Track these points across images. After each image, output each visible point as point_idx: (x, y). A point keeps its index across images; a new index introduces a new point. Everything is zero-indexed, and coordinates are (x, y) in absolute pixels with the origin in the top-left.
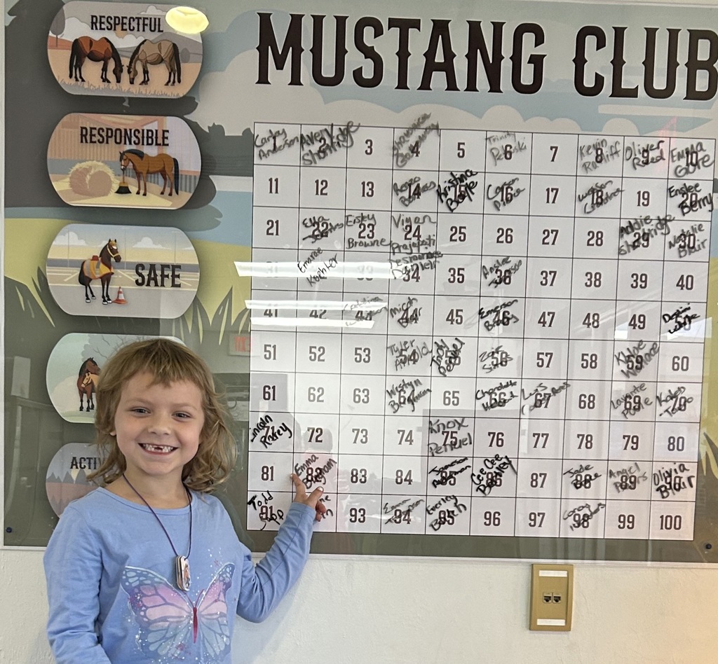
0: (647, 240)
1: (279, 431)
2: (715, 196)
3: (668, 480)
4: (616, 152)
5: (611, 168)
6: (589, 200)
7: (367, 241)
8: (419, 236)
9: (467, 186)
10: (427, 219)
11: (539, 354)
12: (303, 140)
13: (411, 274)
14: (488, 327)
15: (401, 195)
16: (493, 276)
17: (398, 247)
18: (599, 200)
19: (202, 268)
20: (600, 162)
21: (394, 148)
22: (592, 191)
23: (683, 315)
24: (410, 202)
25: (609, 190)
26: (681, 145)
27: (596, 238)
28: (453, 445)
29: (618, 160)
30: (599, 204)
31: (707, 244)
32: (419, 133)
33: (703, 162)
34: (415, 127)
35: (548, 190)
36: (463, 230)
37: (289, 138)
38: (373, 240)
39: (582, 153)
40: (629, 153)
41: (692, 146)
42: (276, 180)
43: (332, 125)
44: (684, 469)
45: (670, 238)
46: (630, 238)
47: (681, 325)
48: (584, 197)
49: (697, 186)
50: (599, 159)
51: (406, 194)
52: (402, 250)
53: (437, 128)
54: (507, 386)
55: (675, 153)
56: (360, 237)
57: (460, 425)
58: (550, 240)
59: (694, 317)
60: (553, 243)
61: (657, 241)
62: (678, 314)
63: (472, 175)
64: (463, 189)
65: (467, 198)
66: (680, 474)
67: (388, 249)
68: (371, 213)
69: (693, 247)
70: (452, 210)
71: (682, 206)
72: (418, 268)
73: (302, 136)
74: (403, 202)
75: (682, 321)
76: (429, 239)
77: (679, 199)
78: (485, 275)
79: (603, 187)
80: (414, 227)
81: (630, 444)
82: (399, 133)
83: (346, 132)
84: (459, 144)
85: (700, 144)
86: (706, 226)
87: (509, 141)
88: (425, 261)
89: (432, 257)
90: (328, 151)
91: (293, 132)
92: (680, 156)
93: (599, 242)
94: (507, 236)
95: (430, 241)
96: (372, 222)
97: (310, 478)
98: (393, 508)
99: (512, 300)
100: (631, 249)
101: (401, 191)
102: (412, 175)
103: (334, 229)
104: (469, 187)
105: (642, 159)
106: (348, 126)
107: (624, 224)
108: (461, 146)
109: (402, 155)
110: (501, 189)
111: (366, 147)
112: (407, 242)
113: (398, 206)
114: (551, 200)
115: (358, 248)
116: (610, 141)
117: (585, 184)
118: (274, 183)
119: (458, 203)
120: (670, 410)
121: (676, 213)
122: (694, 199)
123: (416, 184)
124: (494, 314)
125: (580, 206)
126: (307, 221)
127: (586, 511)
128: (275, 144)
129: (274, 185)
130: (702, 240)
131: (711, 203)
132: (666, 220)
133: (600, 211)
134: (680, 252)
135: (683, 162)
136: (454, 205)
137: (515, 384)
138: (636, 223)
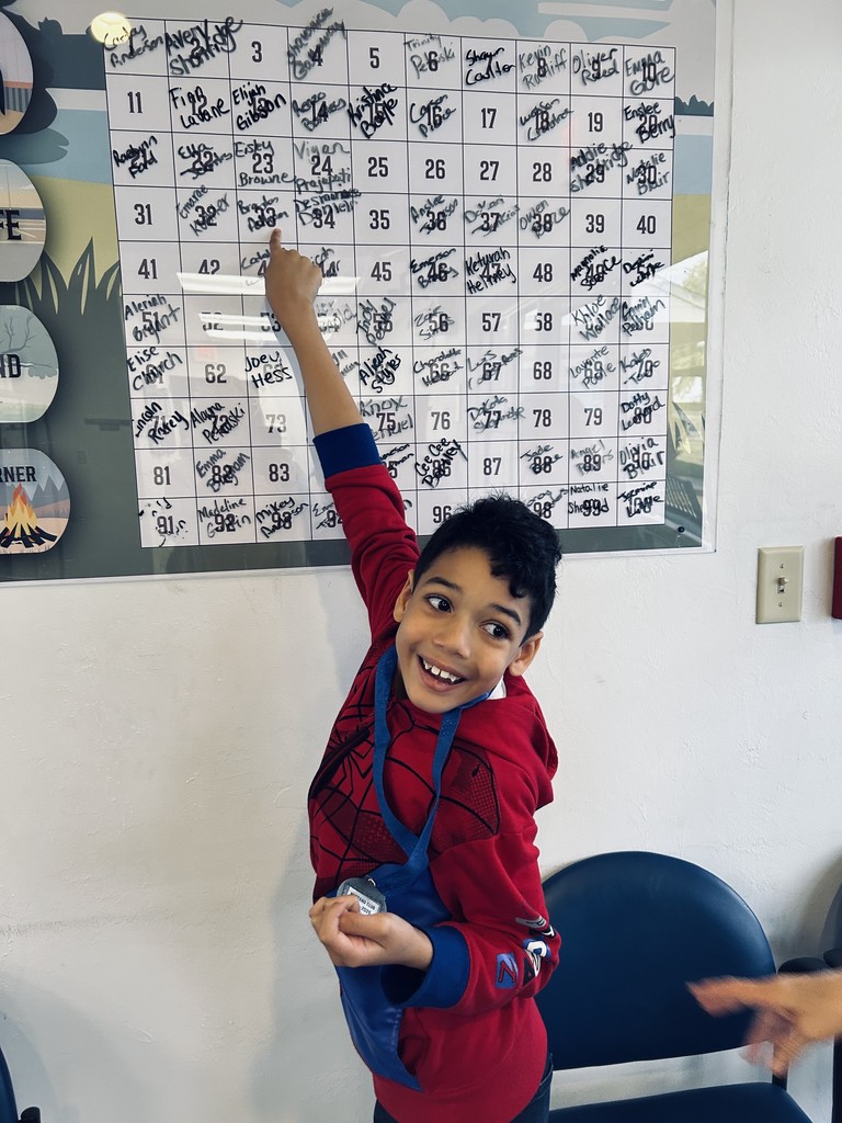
0: (602, 174)
1: (171, 422)
2: (677, 118)
3: (636, 458)
4: (562, 63)
5: (557, 83)
6: (532, 123)
7: (265, 176)
8: (330, 170)
9: (385, 105)
10: (338, 148)
11: (484, 315)
12: (170, 42)
13: (324, 218)
14: (422, 283)
15: (303, 115)
16: (425, 220)
17: (305, 183)
18: (545, 124)
19: (48, 213)
20: (544, 75)
21: (289, 54)
22: (536, 113)
23: (646, 264)
24: (315, 126)
25: (555, 111)
26: (637, 55)
27: (544, 172)
28: (391, 430)
29: (564, 73)
30: (545, 129)
31: (669, 178)
32: (318, 35)
33: (662, 77)
34: (315, 26)
35: (483, 111)
36: (384, 162)
37: (150, 39)
38: (271, 175)
39: (521, 63)
40: (577, 64)
41: (649, 56)
42: (138, 95)
43: (206, 22)
44: (653, 444)
45: (628, 171)
46: (583, 171)
47: (644, 276)
48: (526, 120)
49: (656, 106)
50: (543, 72)
51: (309, 115)
52: (310, 188)
53: (341, 27)
54: (449, 355)
55: (630, 65)
56: (255, 171)
57: (398, 405)
58: (489, 174)
59: (658, 266)
60: (494, 179)
61: (614, 174)
62: (640, 263)
63: (390, 90)
64: (380, 108)
65: (386, 121)
66: (648, 450)
67: (291, 186)
68: (266, 140)
69: (654, 182)
70: (368, 136)
71: (640, 131)
72: (331, 211)
73: (167, 35)
74: (306, 126)
75: (645, 271)
76: (343, 173)
77: (637, 122)
78: (415, 218)
79: (548, 107)
80: (323, 158)
81: (593, 419)
82: (296, 33)
83: (226, 31)
84: (372, 50)
85: (658, 54)
86: (668, 156)
87: (433, 46)
88: (339, 202)
89: (348, 197)
90: (203, 57)
91: (154, 31)
92: (636, 69)
93: (547, 177)
94: (438, 169)
95: (345, 176)
96: (269, 151)
97: (217, 478)
98: (324, 508)
99: (448, 249)
100: (584, 184)
101: (303, 111)
102: (315, 90)
103: (221, 160)
104: (389, 107)
105: (592, 72)
106: (228, 22)
107: (576, 154)
108: (375, 53)
109: (300, 63)
110: (427, 109)
111: (252, 52)
112: (315, 178)
113: (300, 131)
114: (488, 124)
115: (253, 185)
116: (555, 48)
117: (527, 105)
118: (135, 99)
119: (375, 127)
120: (635, 377)
121: (634, 139)
122: (653, 122)
123: (320, 103)
124: (428, 268)
125: (523, 130)
126: (184, 150)
127: (547, 499)
128: (131, 47)
129: (135, 101)
130: (663, 174)
131: (672, 127)
132: (623, 149)
133: (546, 138)
134: (640, 188)
135: (639, 76)
136: (371, 129)
137: (458, 352)
138: (589, 152)
